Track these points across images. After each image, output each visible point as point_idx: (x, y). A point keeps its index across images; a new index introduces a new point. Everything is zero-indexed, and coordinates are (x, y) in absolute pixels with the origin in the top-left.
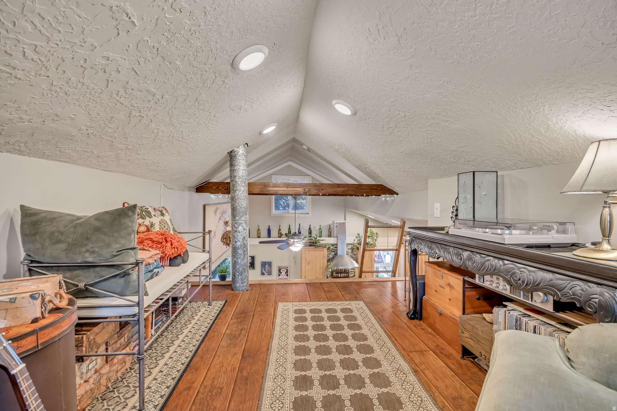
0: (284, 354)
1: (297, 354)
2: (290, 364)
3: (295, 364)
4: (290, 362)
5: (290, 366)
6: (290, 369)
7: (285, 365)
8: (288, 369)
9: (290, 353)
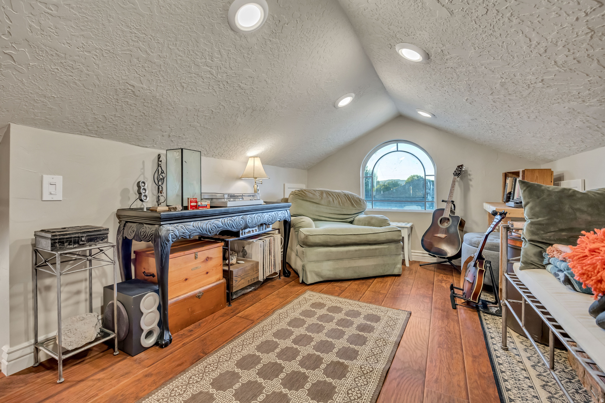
0: (370, 357)
1: (356, 352)
2: (369, 345)
3: (364, 343)
4: (368, 347)
5: (370, 343)
6: (372, 341)
7: (375, 346)
8: (373, 341)
9: (363, 356)
